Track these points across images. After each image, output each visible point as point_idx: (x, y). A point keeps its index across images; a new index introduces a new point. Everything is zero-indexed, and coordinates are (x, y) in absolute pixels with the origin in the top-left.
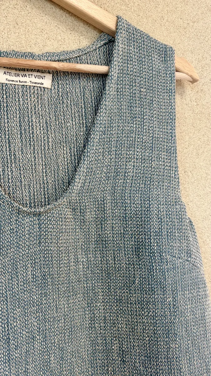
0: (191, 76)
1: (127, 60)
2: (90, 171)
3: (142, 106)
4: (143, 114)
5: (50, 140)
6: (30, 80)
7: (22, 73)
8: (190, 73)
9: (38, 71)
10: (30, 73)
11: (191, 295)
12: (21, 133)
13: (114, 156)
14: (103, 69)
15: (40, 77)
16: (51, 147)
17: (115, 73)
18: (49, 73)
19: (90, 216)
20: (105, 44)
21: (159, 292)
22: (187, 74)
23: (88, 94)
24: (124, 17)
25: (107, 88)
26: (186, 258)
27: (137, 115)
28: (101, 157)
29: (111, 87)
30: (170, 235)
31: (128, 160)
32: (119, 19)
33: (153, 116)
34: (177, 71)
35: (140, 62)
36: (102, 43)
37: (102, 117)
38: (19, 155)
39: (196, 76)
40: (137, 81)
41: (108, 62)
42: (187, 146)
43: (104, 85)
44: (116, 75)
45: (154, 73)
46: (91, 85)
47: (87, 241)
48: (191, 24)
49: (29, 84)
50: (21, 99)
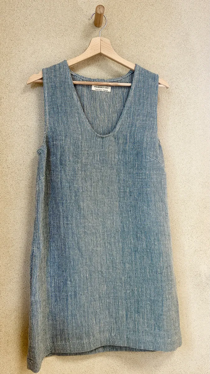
0: (165, 86)
1: (139, 81)
2: (122, 124)
3: (143, 99)
4: (144, 103)
5: (110, 111)
6: (103, 89)
7: (101, 86)
8: (165, 85)
9: (106, 86)
10: (103, 86)
11: (156, 172)
12: (100, 108)
13: (131, 119)
14: (129, 84)
15: (106, 88)
16: (110, 114)
17: (133, 87)
18: (110, 86)
19: (121, 141)
20: (131, 74)
21: (144, 170)
22: (164, 85)
23: (124, 94)
24: (138, 64)
25: (130, 93)
26: (155, 159)
27: (141, 103)
28: (126, 119)
29: (132, 93)
30: (150, 149)
31: (137, 120)
32: (136, 65)
33: (148, 104)
34: (159, 84)
35: (144, 82)
36: (130, 73)
37: (128, 104)
38: (99, 116)
39: (168, 86)
40: (142, 90)
41: (131, 82)
42: (163, 116)
43: (129, 92)
44: (134, 88)
45: (149, 86)
46: (126, 90)
47: (119, 151)
48: (167, 65)
49: (103, 90)
50: (100, 96)
